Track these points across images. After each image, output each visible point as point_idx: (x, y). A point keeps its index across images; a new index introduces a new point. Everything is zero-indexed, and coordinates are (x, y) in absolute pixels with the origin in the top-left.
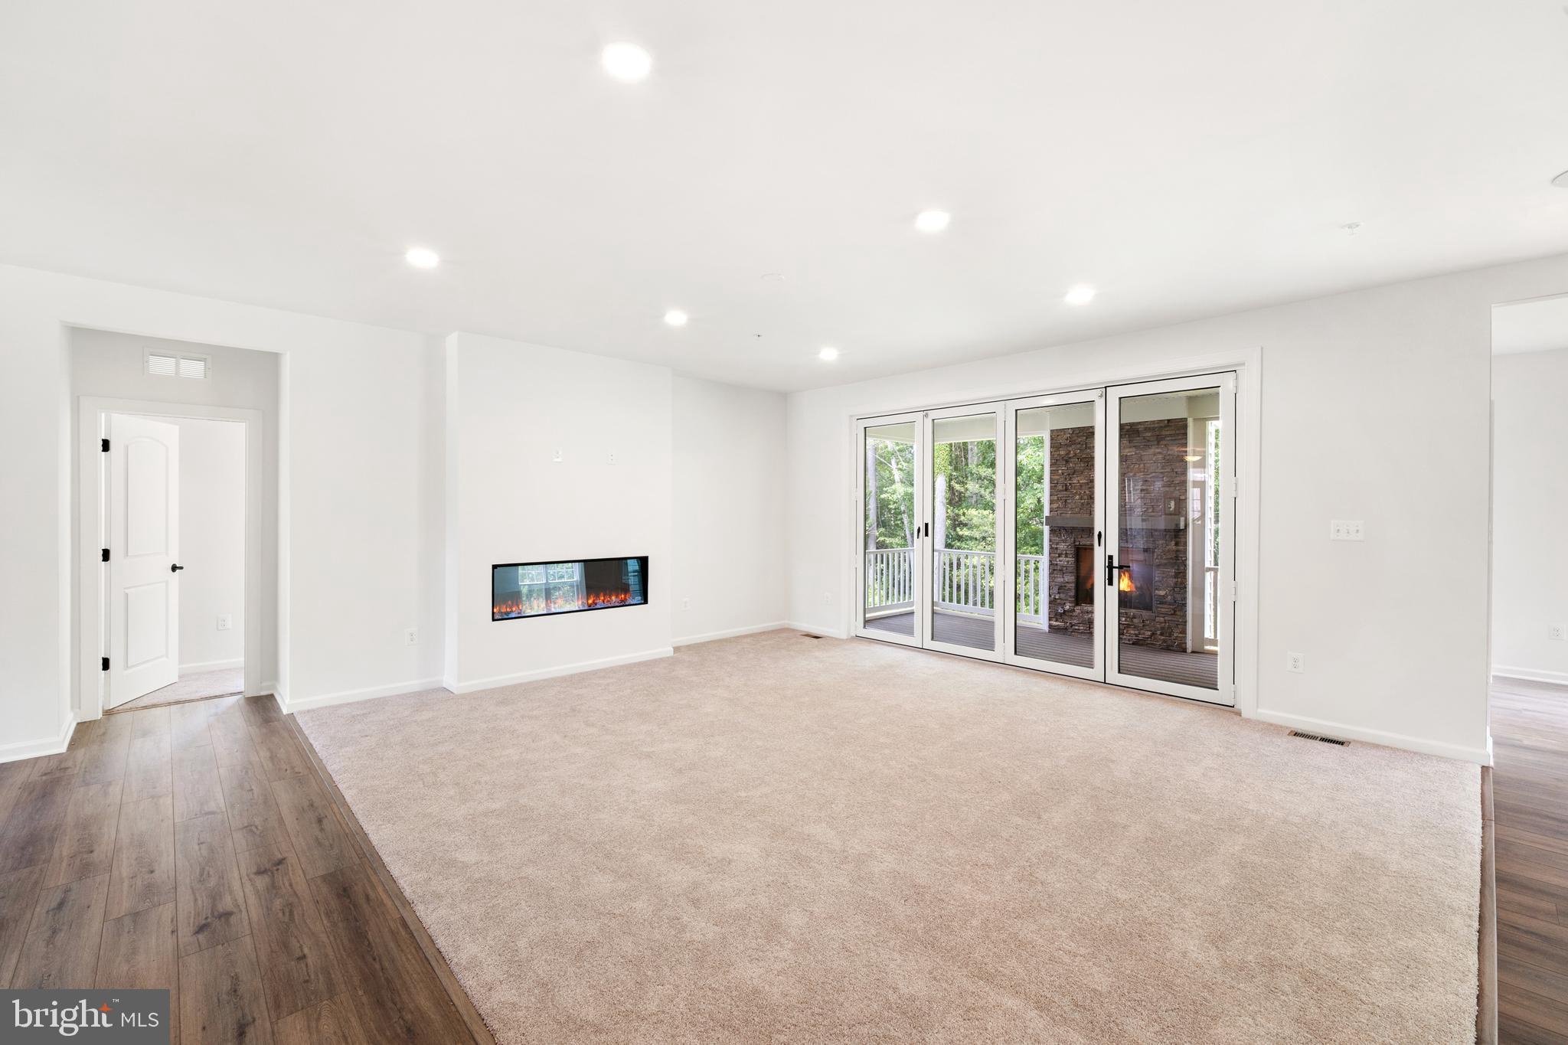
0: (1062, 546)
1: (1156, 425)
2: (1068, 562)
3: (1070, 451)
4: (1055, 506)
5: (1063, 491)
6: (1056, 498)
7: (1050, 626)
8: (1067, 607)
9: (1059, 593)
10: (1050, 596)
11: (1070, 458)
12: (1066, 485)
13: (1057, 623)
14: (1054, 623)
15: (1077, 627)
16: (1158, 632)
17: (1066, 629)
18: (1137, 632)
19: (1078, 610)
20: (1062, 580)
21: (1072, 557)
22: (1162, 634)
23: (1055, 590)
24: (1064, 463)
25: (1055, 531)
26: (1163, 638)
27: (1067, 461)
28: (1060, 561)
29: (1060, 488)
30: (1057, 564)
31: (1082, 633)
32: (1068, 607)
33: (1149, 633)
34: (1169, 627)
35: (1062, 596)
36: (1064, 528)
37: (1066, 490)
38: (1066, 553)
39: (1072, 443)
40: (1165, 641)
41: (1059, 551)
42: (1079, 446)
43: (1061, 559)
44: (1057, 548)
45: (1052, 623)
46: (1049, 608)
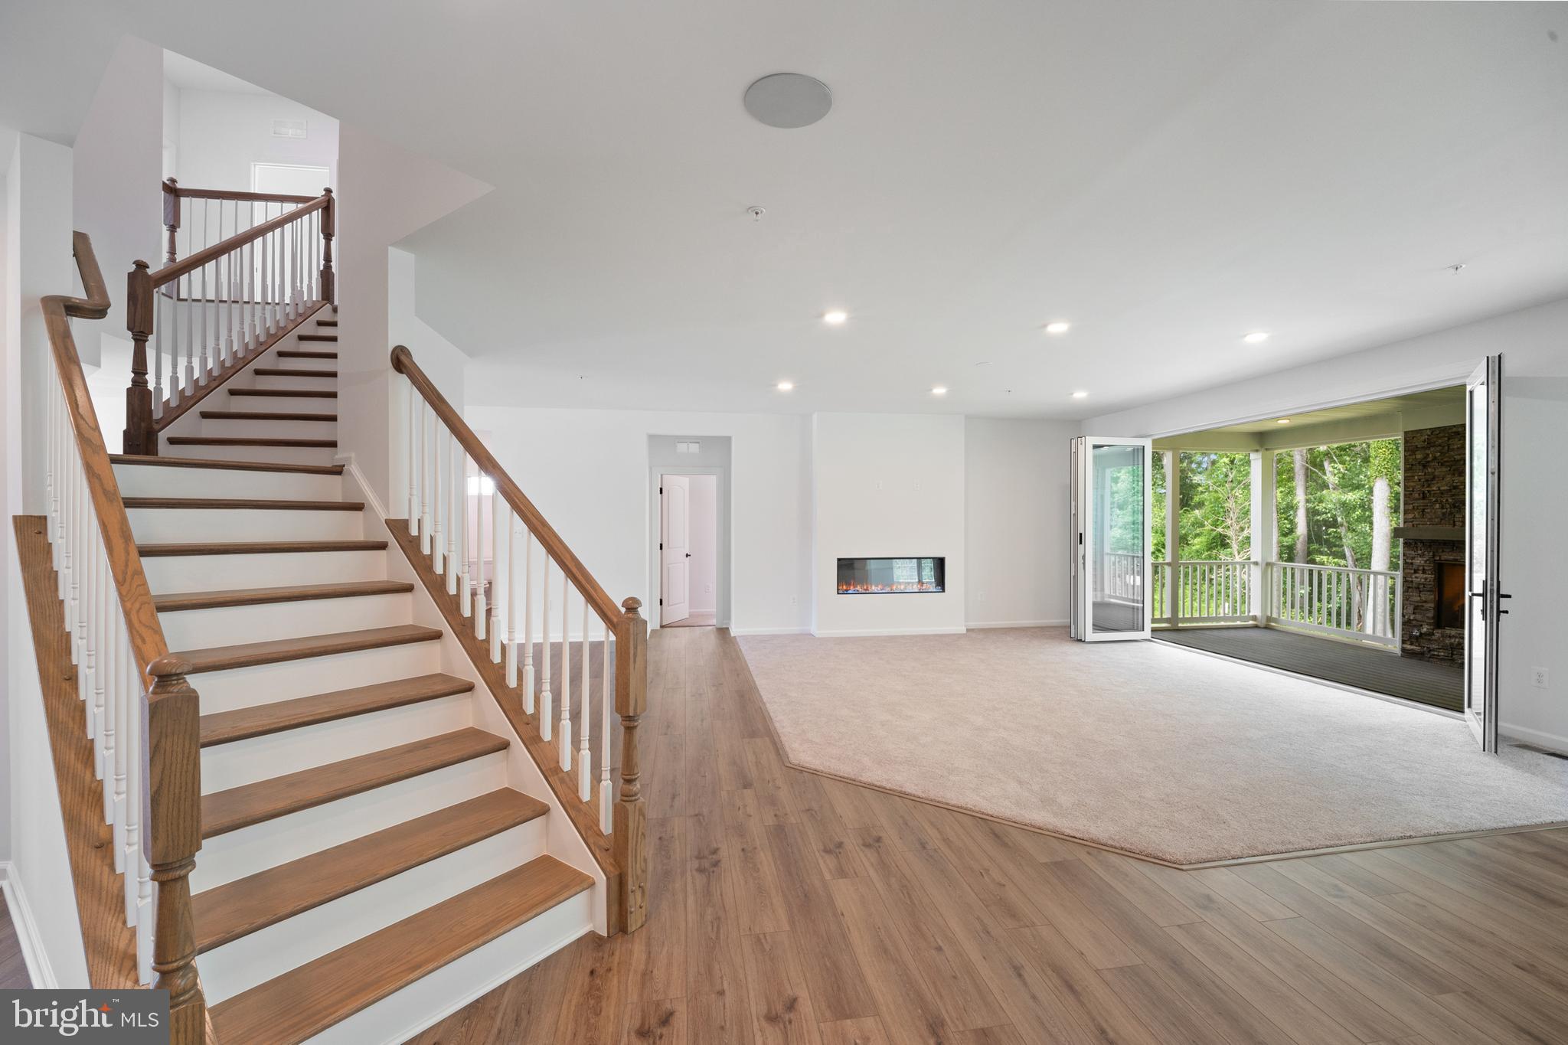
0: (1418, 561)
2: (1426, 579)
3: (1428, 455)
4: (1410, 516)
5: (1419, 499)
6: (1411, 507)
7: (1403, 650)
9: (1414, 613)
10: (1404, 616)
11: (1429, 462)
12: (1424, 493)
13: (1412, 647)
14: (1408, 647)
15: (1436, 653)
17: (1422, 654)
19: (1438, 633)
20: (1419, 599)
21: (1432, 574)
23: (1410, 609)
24: (1421, 467)
25: (1410, 544)
27: (1425, 466)
28: (1416, 577)
29: (1417, 496)
30: (1412, 582)
31: (1442, 659)
32: (1425, 630)
35: (1419, 617)
36: (1421, 541)
37: (1424, 498)
38: (1424, 569)
39: (1430, 444)
41: (1415, 567)
42: (1438, 449)
43: (1417, 575)
44: (1412, 563)
45: (1405, 646)
46: (1403, 630)
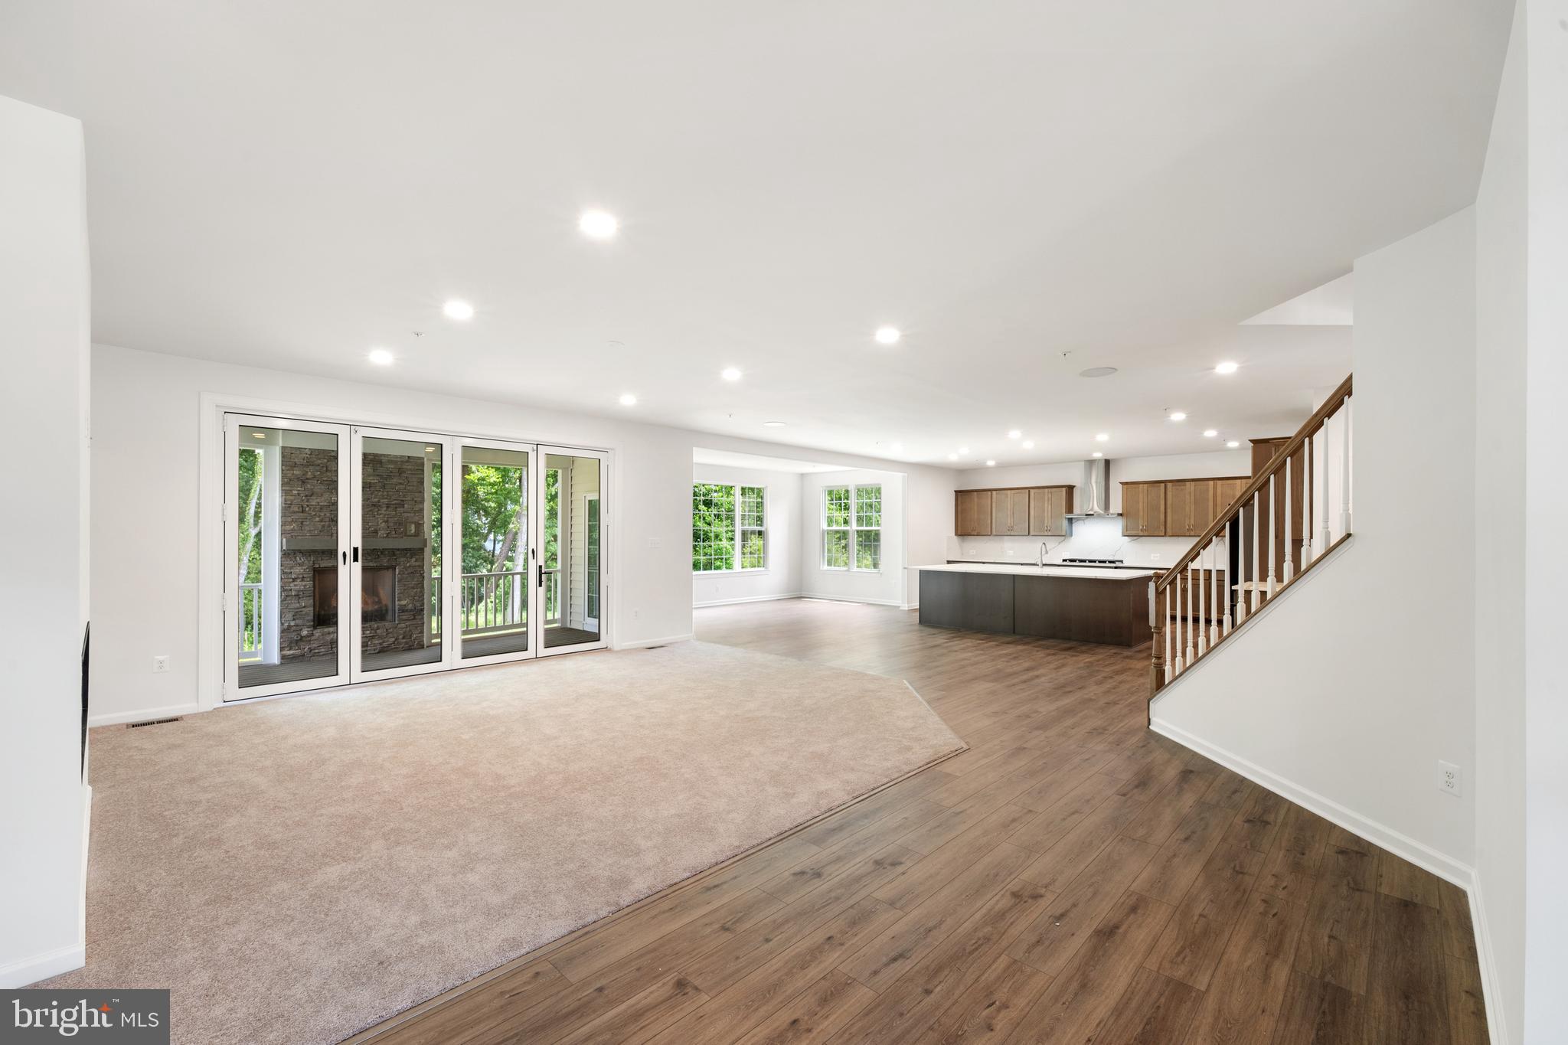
0: (298, 570)
1: (399, 459)
2: (305, 586)
3: (307, 472)
4: (288, 528)
5: (299, 512)
6: (289, 519)
7: (283, 657)
8: (305, 633)
9: (294, 620)
10: (282, 624)
11: (307, 479)
12: (302, 507)
13: (292, 652)
14: (287, 653)
15: (317, 651)
16: (401, 637)
17: (304, 655)
18: (381, 641)
19: (318, 633)
20: (298, 605)
21: (310, 581)
22: (403, 638)
23: (289, 616)
24: (300, 483)
25: (289, 554)
26: (404, 640)
27: (303, 482)
28: (295, 585)
29: (296, 509)
30: (291, 590)
31: (324, 655)
33: (393, 639)
34: (410, 631)
35: (299, 622)
36: (300, 551)
37: (303, 511)
38: (303, 577)
39: (309, 463)
40: (406, 643)
41: (293, 576)
42: (318, 468)
43: (295, 583)
44: (291, 573)
45: (284, 652)
46: (281, 637)
